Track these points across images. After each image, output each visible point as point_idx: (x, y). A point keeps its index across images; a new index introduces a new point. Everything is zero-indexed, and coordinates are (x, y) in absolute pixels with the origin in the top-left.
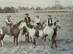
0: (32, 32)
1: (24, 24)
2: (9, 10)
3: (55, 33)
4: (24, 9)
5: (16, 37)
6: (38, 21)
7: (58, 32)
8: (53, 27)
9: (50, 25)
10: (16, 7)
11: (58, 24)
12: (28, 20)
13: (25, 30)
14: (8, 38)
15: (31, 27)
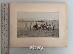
0: (48, 27)
1: (46, 25)
2: (42, 21)
3: (54, 27)
4: (46, 21)
5: (44, 28)
6: (49, 24)
7: (55, 27)
8: (53, 26)
9: (52, 25)
10: (44, 20)
11: (55, 25)
12: (47, 24)
13: (46, 26)
14: (42, 28)
15: (48, 26)
